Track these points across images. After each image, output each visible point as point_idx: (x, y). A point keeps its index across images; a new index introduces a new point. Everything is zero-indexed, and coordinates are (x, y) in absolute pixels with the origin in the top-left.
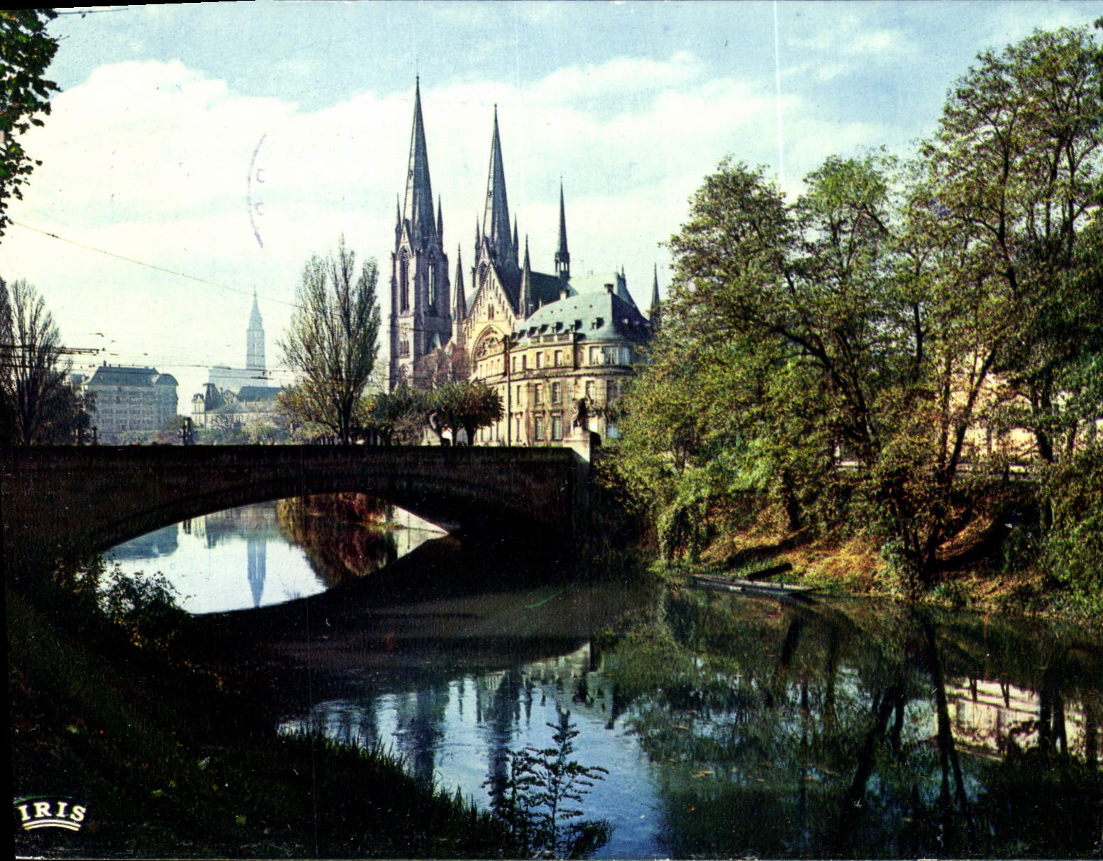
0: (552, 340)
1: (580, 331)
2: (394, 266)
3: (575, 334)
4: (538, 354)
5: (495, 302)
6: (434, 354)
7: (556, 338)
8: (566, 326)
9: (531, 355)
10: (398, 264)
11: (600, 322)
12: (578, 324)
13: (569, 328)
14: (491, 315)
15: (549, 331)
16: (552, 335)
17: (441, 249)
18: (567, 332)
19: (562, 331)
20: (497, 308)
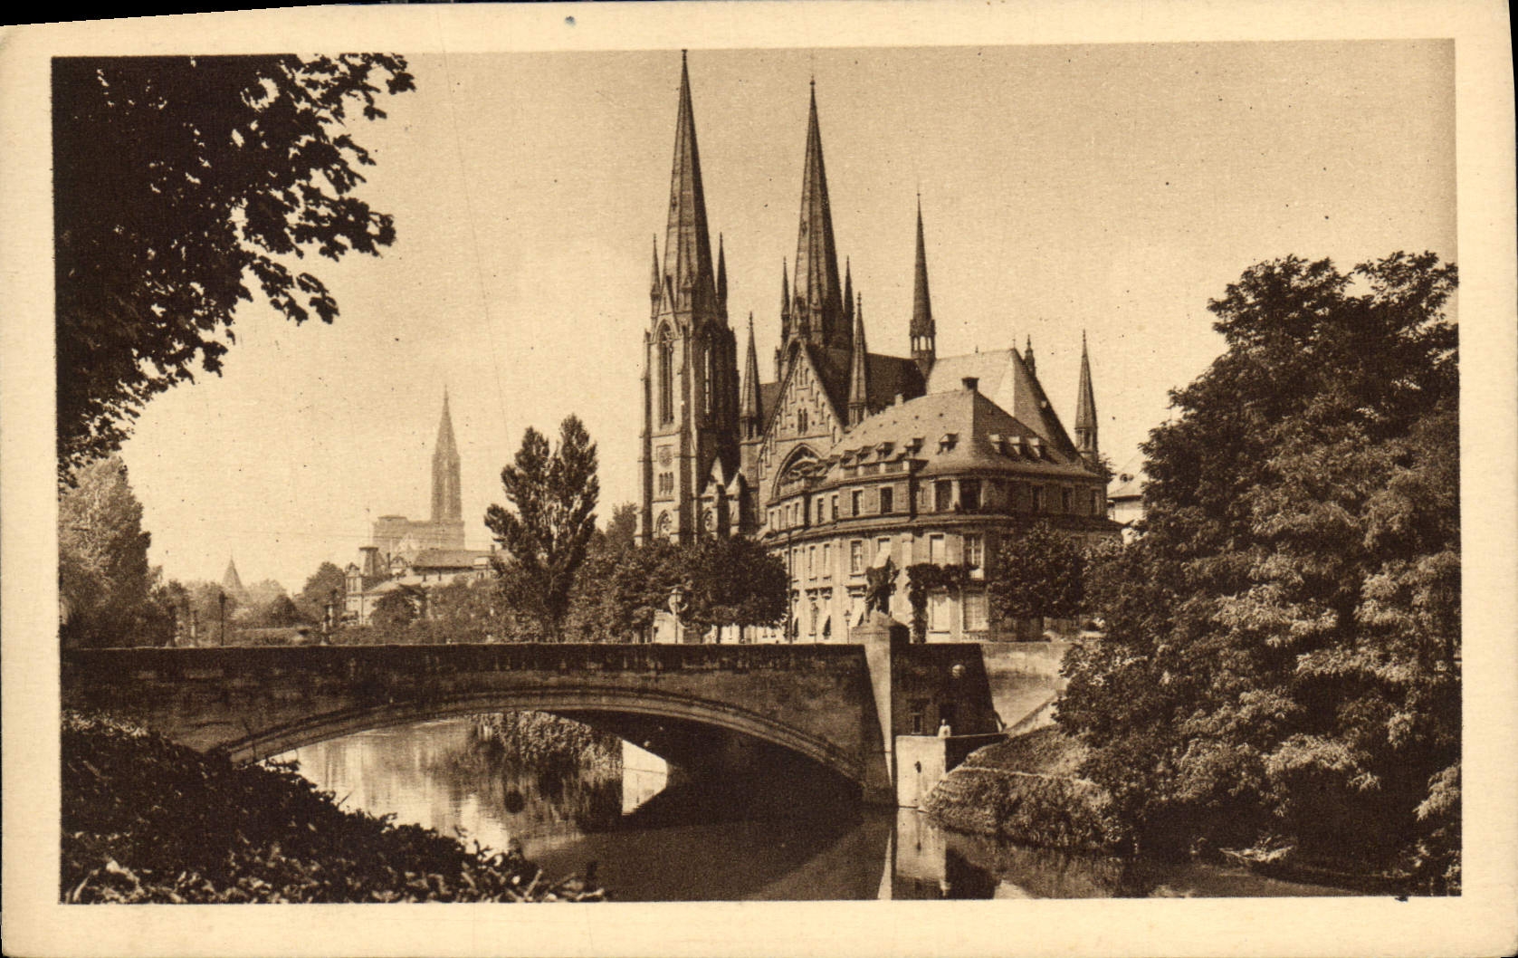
0: (877, 471)
1: (919, 457)
2: (649, 353)
3: (911, 462)
4: (856, 494)
5: (810, 407)
6: (711, 490)
7: (882, 468)
8: (900, 449)
9: (844, 498)
10: (655, 351)
11: (951, 442)
12: (917, 445)
13: (903, 450)
14: (803, 426)
15: (873, 458)
16: (876, 464)
17: (725, 323)
18: (901, 458)
19: (892, 457)
20: (813, 417)
